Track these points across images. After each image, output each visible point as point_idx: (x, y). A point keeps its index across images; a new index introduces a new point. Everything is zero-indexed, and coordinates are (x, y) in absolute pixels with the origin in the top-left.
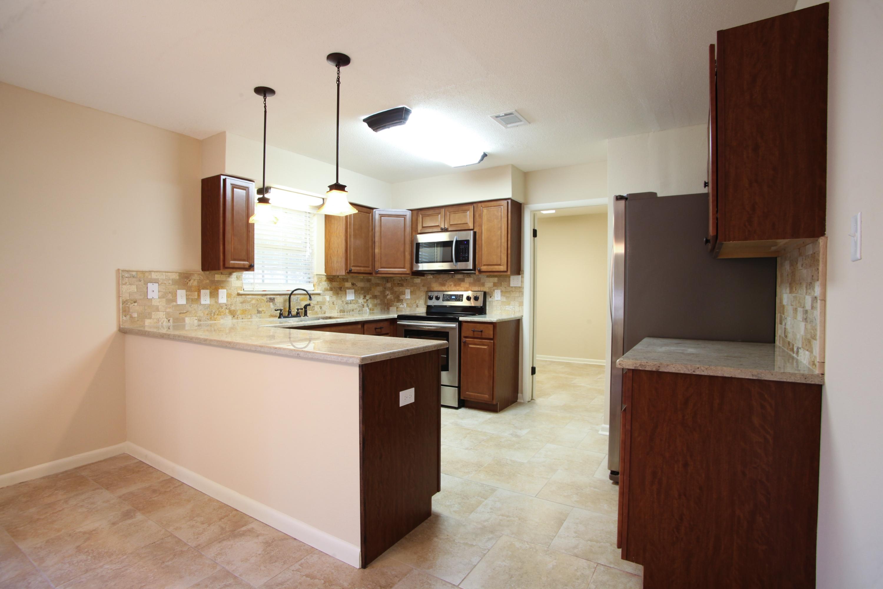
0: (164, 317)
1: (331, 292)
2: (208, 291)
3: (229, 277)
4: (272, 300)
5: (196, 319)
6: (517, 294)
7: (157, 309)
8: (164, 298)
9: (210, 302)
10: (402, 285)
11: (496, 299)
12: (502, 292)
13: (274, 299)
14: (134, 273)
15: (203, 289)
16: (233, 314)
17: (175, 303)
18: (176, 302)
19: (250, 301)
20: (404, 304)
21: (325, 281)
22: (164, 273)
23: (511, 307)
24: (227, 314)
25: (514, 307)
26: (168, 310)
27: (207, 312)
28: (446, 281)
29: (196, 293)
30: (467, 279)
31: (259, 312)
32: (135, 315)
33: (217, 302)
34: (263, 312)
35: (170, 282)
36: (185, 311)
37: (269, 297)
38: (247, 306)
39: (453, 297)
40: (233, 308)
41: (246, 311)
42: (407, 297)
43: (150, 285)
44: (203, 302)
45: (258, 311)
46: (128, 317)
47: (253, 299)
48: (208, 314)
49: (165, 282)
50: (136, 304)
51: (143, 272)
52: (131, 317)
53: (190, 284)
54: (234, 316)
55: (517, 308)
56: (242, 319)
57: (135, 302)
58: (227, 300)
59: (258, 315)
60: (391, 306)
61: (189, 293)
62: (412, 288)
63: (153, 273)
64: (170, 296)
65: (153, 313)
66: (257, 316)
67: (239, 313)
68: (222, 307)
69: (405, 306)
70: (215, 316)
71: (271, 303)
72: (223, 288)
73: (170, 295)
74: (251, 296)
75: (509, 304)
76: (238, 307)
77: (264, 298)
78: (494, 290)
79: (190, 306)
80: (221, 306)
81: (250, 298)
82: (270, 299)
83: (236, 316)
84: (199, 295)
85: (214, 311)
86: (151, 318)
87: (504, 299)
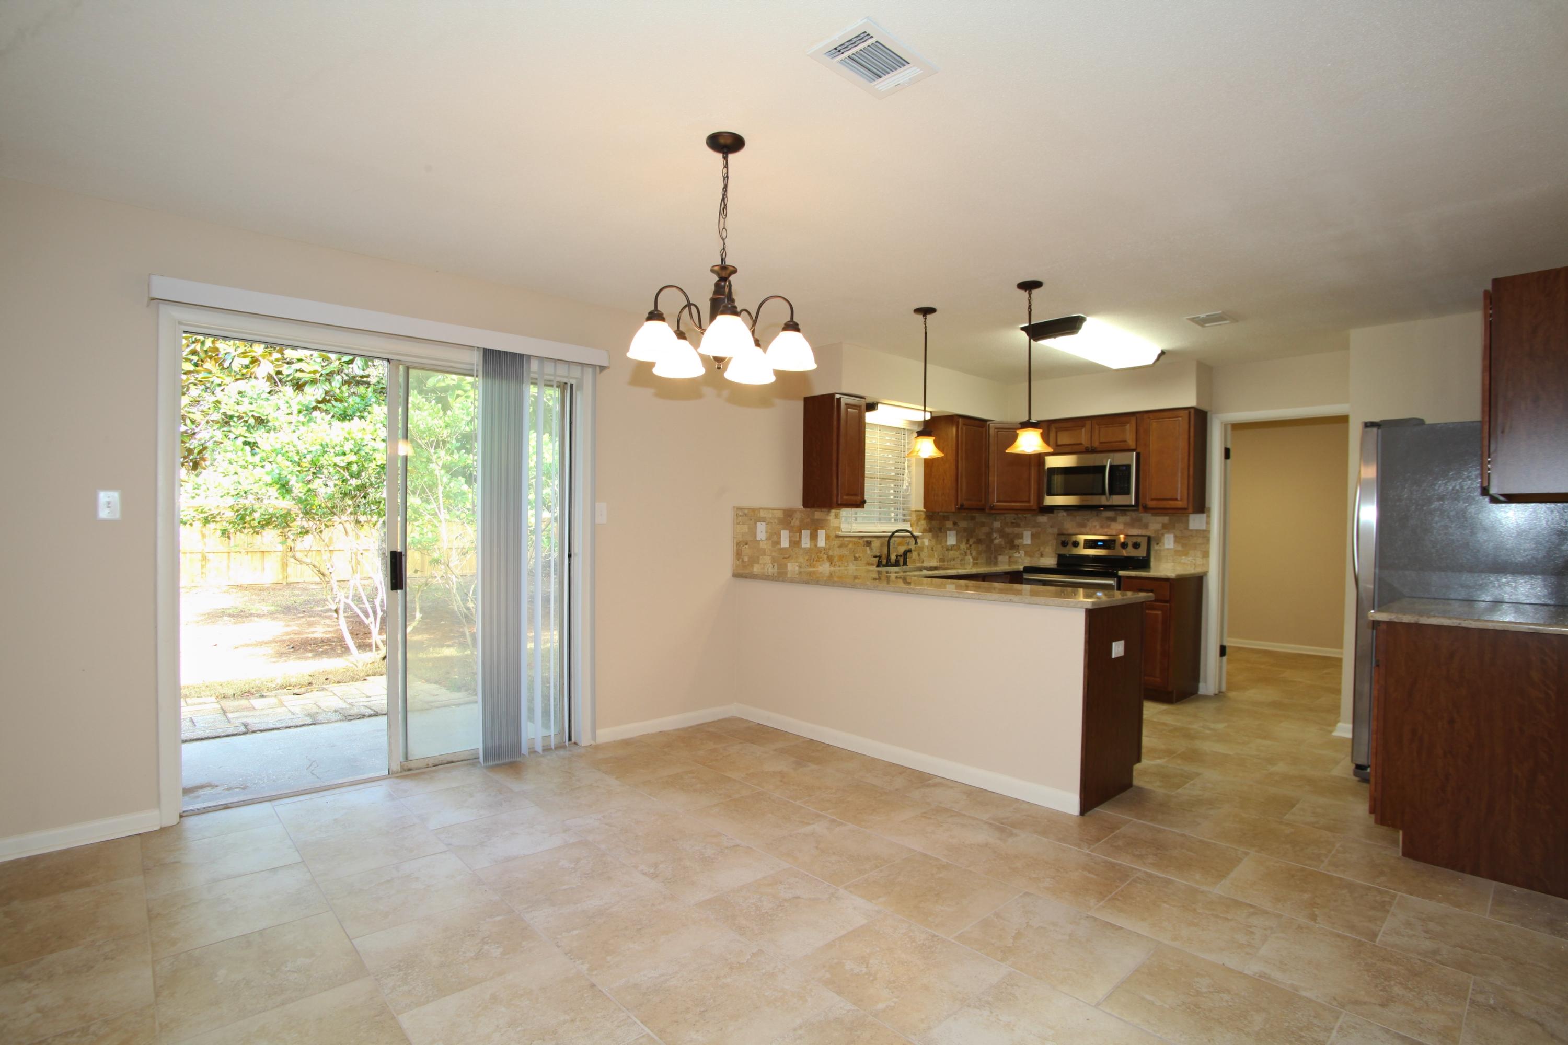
0: (770, 561)
1: (930, 534)
2: (808, 532)
3: (828, 514)
4: (869, 544)
5: (797, 566)
6: (1200, 541)
7: (764, 554)
8: (770, 539)
9: (810, 545)
10: (1018, 526)
11: (1166, 546)
12: (1175, 537)
13: (871, 542)
14: (746, 511)
15: (804, 529)
16: (830, 559)
17: (779, 546)
18: (780, 545)
19: (848, 544)
20: (1021, 552)
21: (924, 519)
22: (771, 511)
23: (1189, 558)
24: (825, 560)
25: (1194, 559)
26: (774, 554)
27: (806, 558)
28: (1088, 521)
29: (798, 534)
30: (1121, 517)
31: (856, 559)
32: (746, 559)
33: (816, 545)
34: (859, 559)
35: (776, 521)
36: (787, 556)
37: (866, 539)
38: (844, 551)
39: (1099, 543)
40: (831, 553)
41: (843, 557)
42: (1025, 543)
43: (759, 524)
44: (803, 546)
45: (854, 557)
46: (740, 560)
47: (850, 542)
48: (807, 560)
49: (772, 521)
50: (747, 546)
51: (753, 510)
52: (743, 561)
53: (792, 524)
54: (831, 563)
55: (1199, 561)
56: (839, 566)
57: (746, 544)
58: (826, 543)
59: (855, 562)
60: (1000, 555)
61: (792, 534)
62: (1034, 530)
63: (761, 510)
64: (775, 538)
65: (761, 557)
66: (853, 564)
67: (836, 559)
68: (821, 552)
69: (1023, 555)
70: (814, 563)
71: (868, 548)
72: (822, 528)
73: (775, 536)
74: (848, 539)
75: (1186, 555)
76: (836, 552)
77: (861, 541)
78: (1163, 535)
79: (792, 550)
80: (819, 550)
81: (847, 541)
82: (867, 541)
83: (833, 564)
84: (800, 537)
85: (813, 556)
86: (758, 563)
87: (1179, 548)
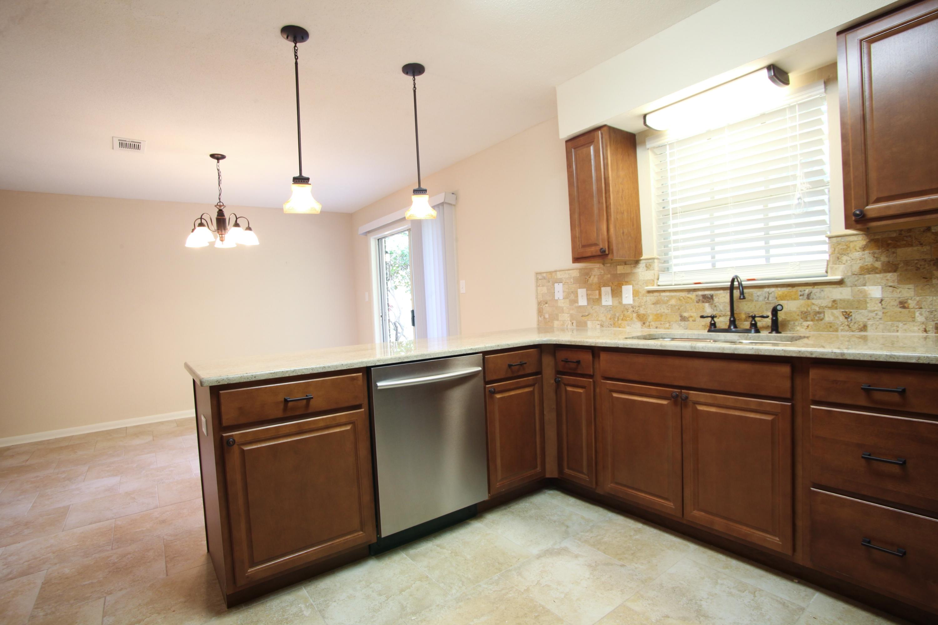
0: (569, 319)
1: (891, 277)
2: (608, 289)
3: (635, 267)
4: (708, 299)
5: (598, 324)
7: (562, 311)
8: (567, 298)
9: (613, 302)
13: (712, 296)
14: (544, 275)
15: (604, 286)
16: (642, 319)
17: (576, 305)
18: (578, 303)
19: (668, 301)
21: (864, 248)
22: (567, 271)
24: (634, 319)
26: (571, 312)
27: (609, 316)
29: (598, 291)
31: (683, 319)
32: (547, 316)
33: (620, 303)
34: (691, 319)
35: (572, 280)
36: (587, 314)
37: (701, 293)
38: (663, 309)
40: (642, 311)
41: (661, 316)
43: (556, 285)
44: (604, 303)
45: (681, 316)
46: (542, 317)
47: (672, 297)
48: (610, 319)
49: (568, 281)
50: (547, 305)
51: (551, 273)
52: (544, 318)
53: (590, 280)
54: (644, 323)
56: (656, 328)
57: (546, 303)
58: (634, 300)
59: (683, 323)
61: (589, 292)
63: (558, 273)
64: (572, 297)
65: (560, 315)
66: (680, 326)
67: (650, 318)
68: (627, 310)
70: (620, 322)
71: (707, 305)
72: (627, 283)
73: (572, 295)
74: (668, 294)
76: (650, 310)
77: (693, 296)
79: (592, 308)
80: (626, 308)
81: (667, 296)
82: (704, 296)
83: (647, 324)
84: (600, 294)
85: (617, 315)
86: (558, 320)
